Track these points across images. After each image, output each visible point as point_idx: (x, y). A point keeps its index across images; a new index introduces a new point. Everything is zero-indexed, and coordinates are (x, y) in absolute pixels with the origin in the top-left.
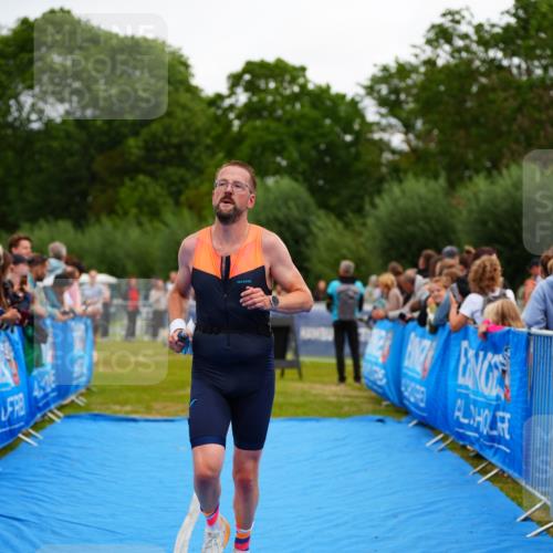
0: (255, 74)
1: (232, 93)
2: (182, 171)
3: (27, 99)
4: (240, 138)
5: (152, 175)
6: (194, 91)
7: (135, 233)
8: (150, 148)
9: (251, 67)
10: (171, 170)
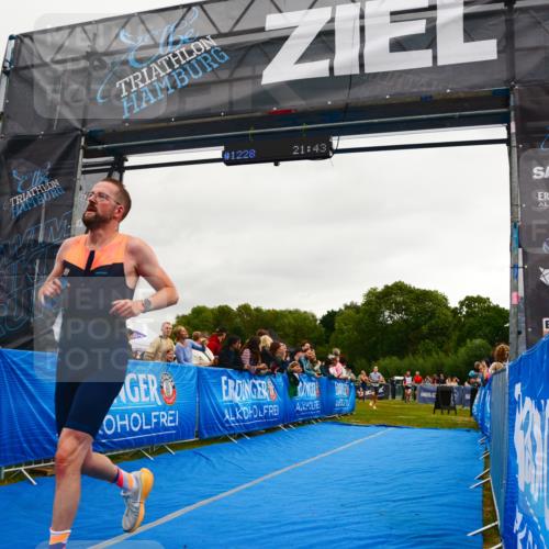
0: (469, 301)
1: (461, 308)
2: (444, 338)
3: (387, 313)
4: (464, 325)
5: (432, 340)
6: (448, 308)
7: (421, 361)
8: (431, 329)
9: (468, 298)
10: (439, 338)
